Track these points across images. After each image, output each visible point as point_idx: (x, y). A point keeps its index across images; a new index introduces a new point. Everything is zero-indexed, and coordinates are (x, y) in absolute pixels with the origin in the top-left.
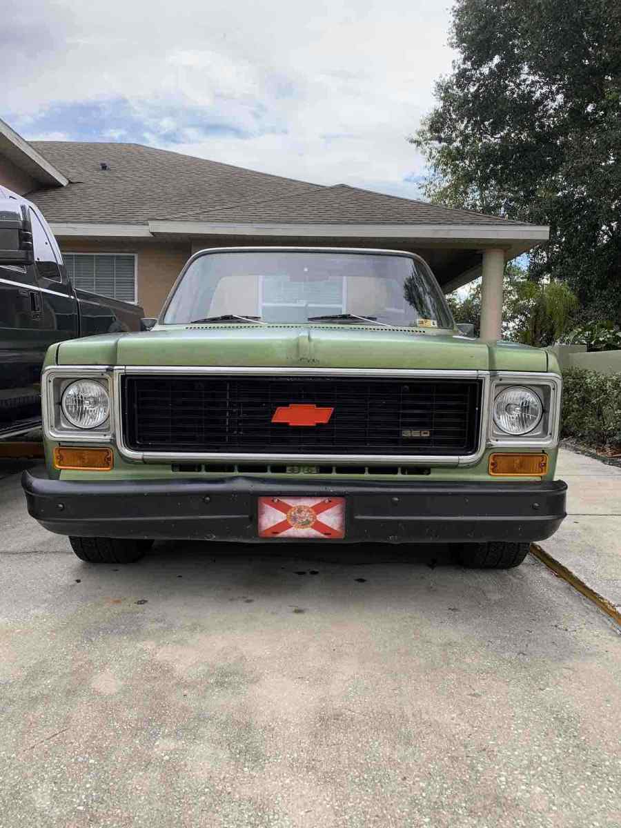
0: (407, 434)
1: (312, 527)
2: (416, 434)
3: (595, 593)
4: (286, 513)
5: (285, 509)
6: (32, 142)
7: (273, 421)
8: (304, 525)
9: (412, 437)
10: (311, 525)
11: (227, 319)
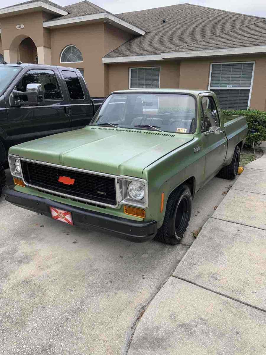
0: (99, 192)
2: (102, 193)
4: (57, 213)
6: (115, 15)
7: (58, 181)
8: (62, 218)
9: (100, 194)
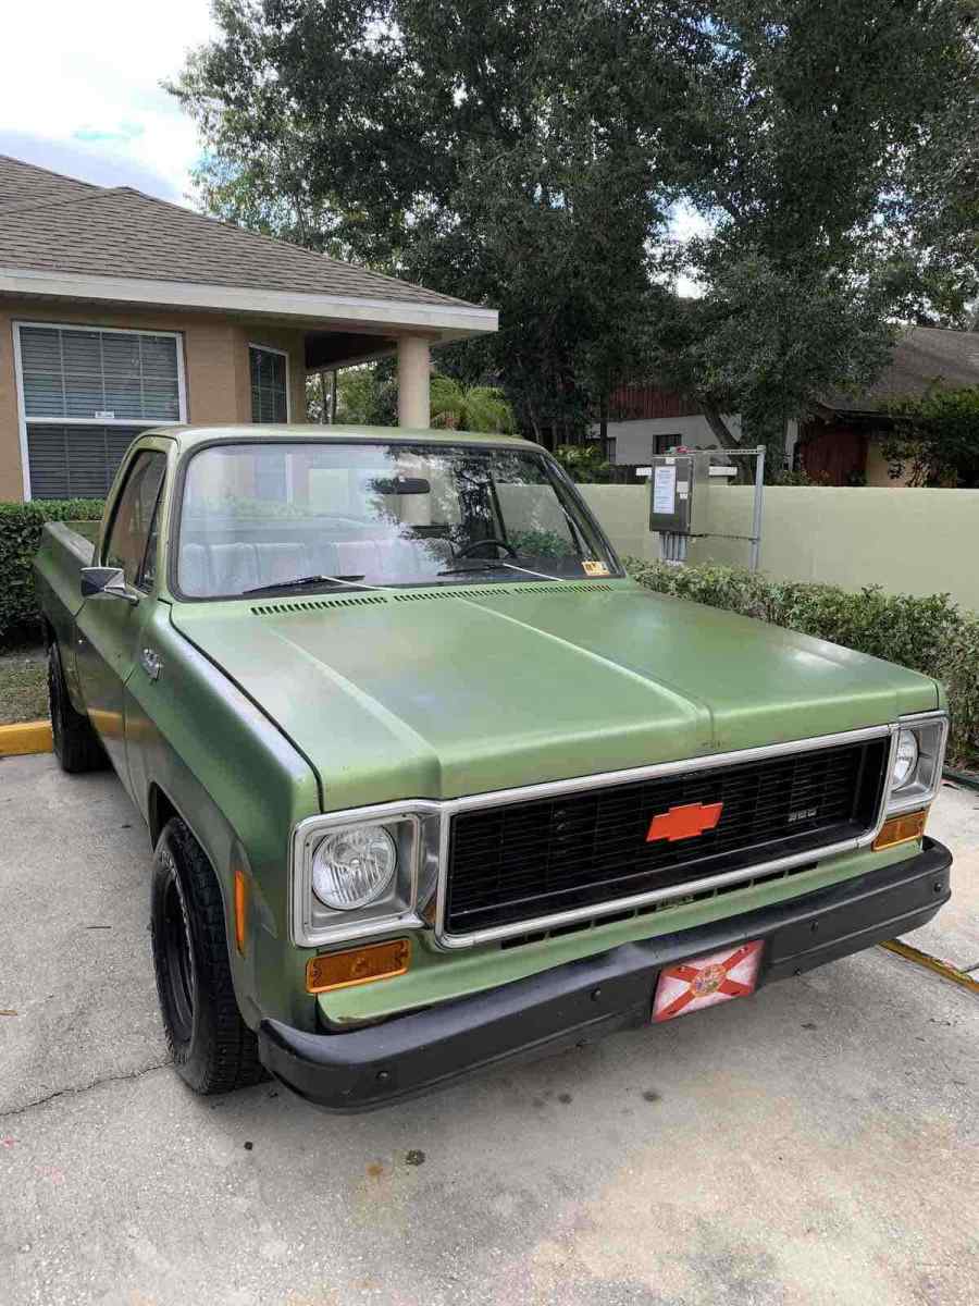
1: (720, 990)
2: (802, 815)
3: (924, 954)
4: (690, 981)
5: (689, 975)
7: (648, 839)
8: (709, 990)
9: (797, 821)
10: (718, 987)
11: (312, 585)
